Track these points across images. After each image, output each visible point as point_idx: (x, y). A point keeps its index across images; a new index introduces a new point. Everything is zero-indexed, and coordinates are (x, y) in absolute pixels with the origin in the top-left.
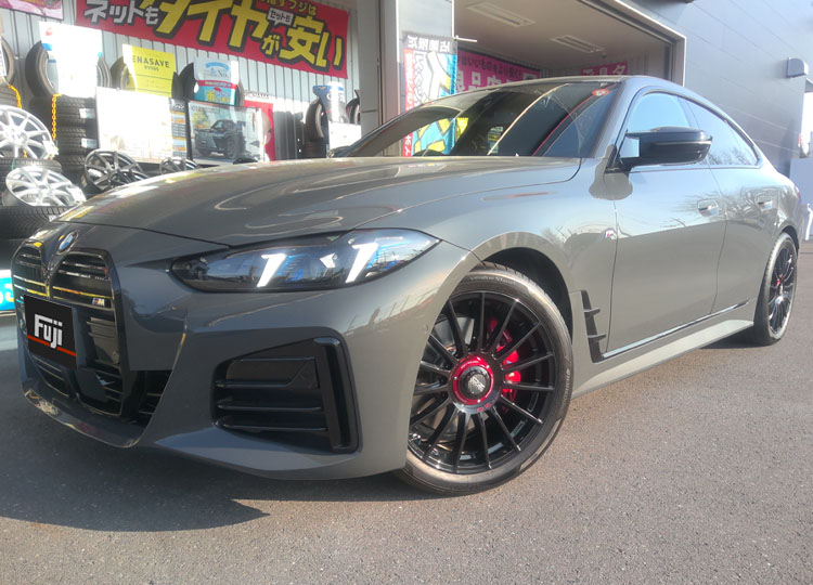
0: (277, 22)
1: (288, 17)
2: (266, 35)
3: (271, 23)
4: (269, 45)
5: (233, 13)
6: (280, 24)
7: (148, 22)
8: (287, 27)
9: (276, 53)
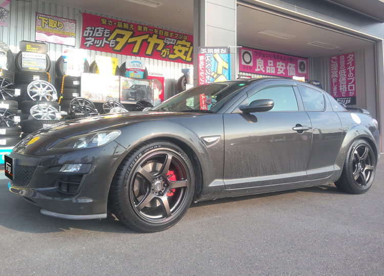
0: (168, 43)
1: (174, 41)
2: (163, 49)
3: (166, 44)
4: (164, 53)
5: (148, 41)
6: (170, 44)
7: (111, 46)
8: (173, 45)
9: (167, 56)
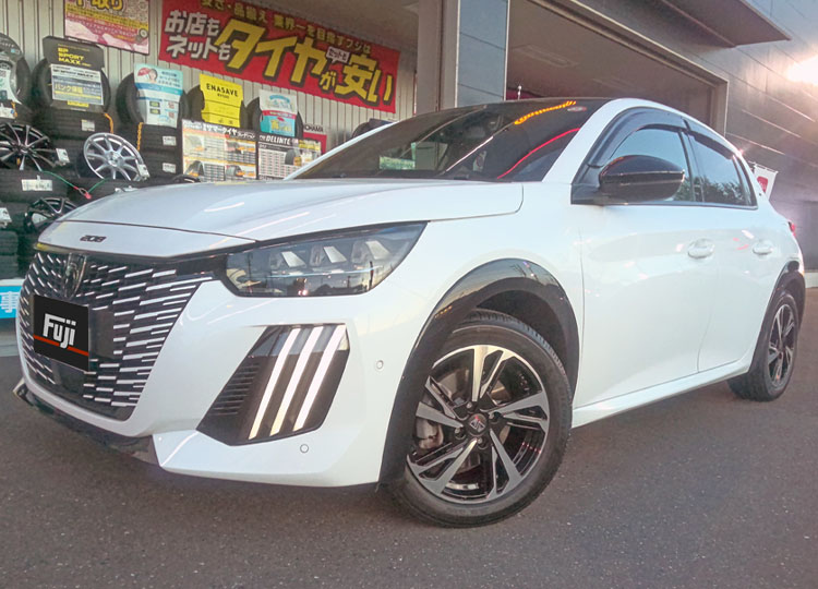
0: (335, 60)
1: (344, 55)
2: (324, 72)
3: (330, 60)
4: (326, 81)
5: (296, 51)
6: (337, 62)
7: (221, 58)
8: (344, 65)
9: (332, 88)
